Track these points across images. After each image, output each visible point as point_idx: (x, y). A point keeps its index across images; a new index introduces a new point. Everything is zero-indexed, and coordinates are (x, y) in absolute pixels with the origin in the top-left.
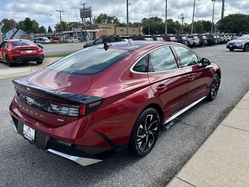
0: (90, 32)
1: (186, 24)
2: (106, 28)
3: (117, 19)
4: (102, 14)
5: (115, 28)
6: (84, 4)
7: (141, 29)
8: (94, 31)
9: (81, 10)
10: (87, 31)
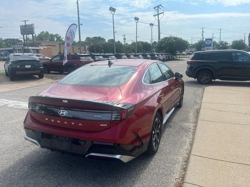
0: (33, 49)
1: (127, 44)
2: (50, 46)
3: (60, 37)
4: (43, 32)
5: (60, 46)
6: (25, 21)
7: (87, 47)
8: (37, 48)
9: (22, 27)
10: (29, 48)
